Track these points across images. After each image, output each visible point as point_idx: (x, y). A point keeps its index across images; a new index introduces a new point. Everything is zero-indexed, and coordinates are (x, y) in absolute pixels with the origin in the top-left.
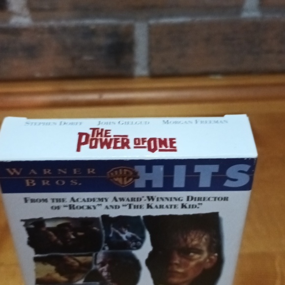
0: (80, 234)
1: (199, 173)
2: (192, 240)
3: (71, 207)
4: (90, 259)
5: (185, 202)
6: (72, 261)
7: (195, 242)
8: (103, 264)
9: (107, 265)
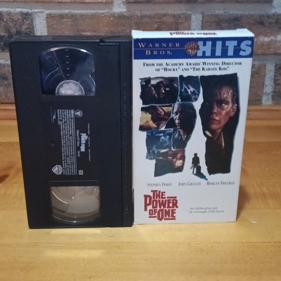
0: (167, 89)
1: (228, 47)
2: (224, 94)
3: (165, 69)
4: (171, 108)
5: (221, 66)
6: (161, 110)
7: (225, 96)
8: (177, 113)
9: (179, 114)
